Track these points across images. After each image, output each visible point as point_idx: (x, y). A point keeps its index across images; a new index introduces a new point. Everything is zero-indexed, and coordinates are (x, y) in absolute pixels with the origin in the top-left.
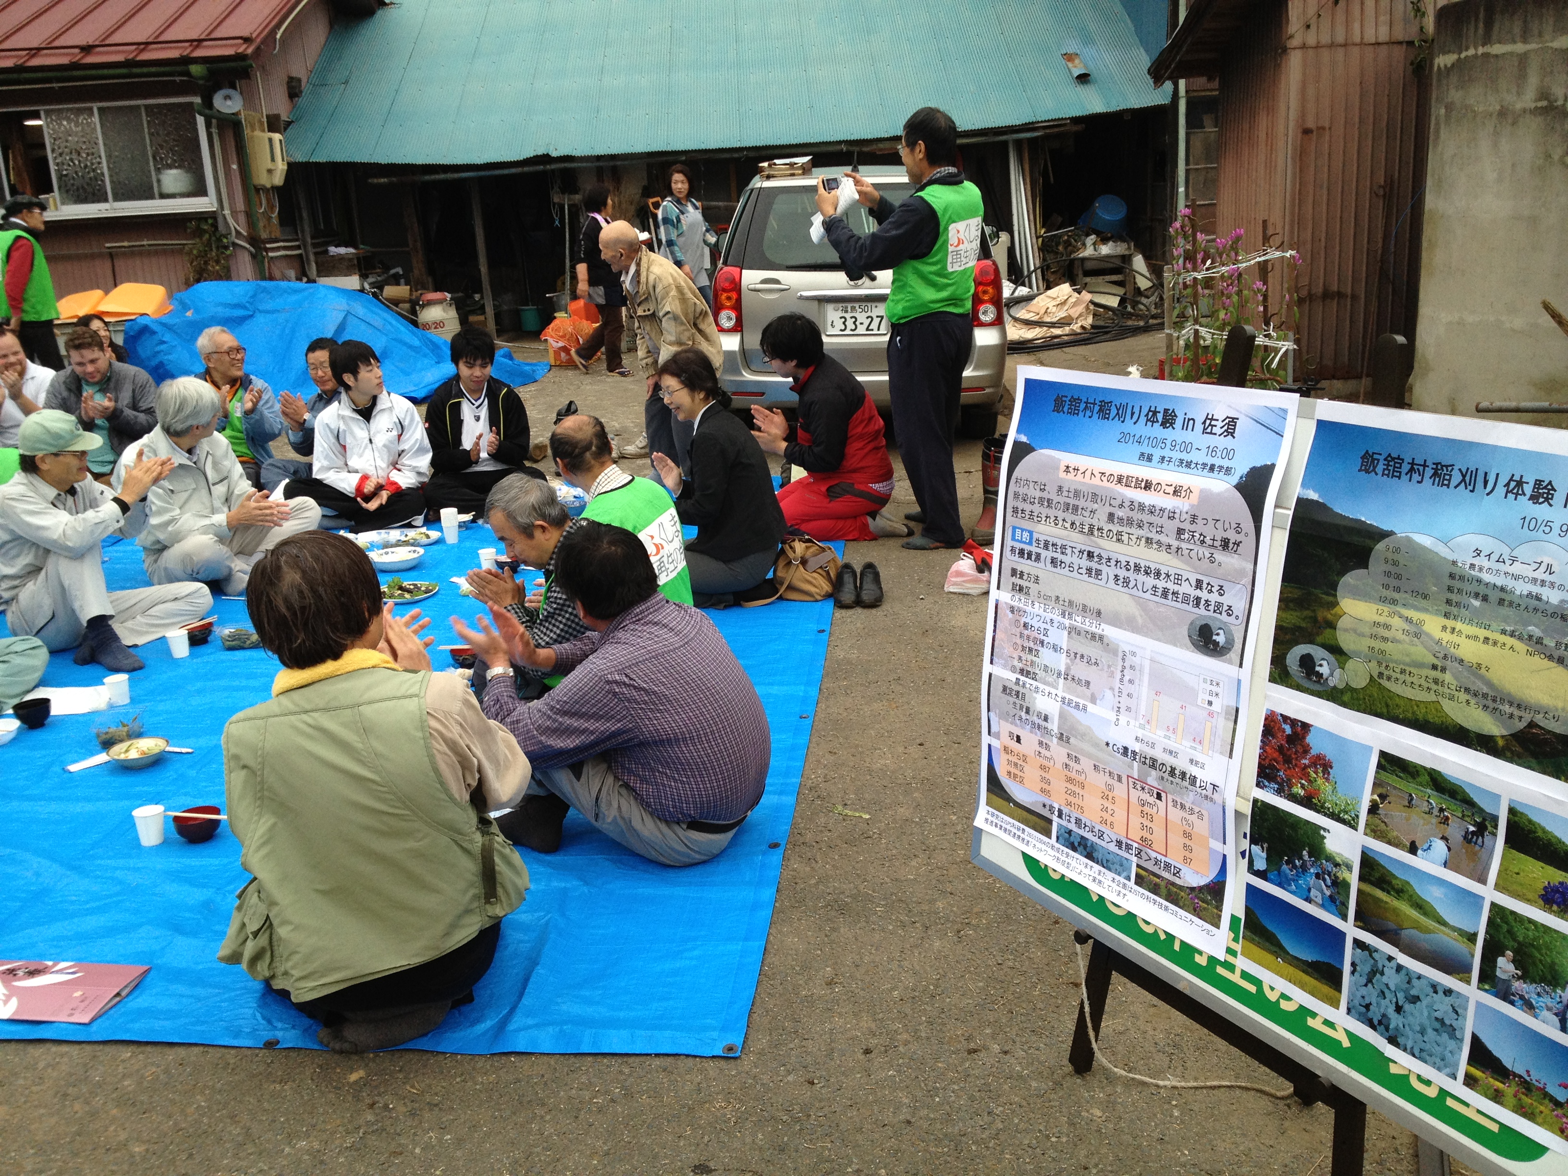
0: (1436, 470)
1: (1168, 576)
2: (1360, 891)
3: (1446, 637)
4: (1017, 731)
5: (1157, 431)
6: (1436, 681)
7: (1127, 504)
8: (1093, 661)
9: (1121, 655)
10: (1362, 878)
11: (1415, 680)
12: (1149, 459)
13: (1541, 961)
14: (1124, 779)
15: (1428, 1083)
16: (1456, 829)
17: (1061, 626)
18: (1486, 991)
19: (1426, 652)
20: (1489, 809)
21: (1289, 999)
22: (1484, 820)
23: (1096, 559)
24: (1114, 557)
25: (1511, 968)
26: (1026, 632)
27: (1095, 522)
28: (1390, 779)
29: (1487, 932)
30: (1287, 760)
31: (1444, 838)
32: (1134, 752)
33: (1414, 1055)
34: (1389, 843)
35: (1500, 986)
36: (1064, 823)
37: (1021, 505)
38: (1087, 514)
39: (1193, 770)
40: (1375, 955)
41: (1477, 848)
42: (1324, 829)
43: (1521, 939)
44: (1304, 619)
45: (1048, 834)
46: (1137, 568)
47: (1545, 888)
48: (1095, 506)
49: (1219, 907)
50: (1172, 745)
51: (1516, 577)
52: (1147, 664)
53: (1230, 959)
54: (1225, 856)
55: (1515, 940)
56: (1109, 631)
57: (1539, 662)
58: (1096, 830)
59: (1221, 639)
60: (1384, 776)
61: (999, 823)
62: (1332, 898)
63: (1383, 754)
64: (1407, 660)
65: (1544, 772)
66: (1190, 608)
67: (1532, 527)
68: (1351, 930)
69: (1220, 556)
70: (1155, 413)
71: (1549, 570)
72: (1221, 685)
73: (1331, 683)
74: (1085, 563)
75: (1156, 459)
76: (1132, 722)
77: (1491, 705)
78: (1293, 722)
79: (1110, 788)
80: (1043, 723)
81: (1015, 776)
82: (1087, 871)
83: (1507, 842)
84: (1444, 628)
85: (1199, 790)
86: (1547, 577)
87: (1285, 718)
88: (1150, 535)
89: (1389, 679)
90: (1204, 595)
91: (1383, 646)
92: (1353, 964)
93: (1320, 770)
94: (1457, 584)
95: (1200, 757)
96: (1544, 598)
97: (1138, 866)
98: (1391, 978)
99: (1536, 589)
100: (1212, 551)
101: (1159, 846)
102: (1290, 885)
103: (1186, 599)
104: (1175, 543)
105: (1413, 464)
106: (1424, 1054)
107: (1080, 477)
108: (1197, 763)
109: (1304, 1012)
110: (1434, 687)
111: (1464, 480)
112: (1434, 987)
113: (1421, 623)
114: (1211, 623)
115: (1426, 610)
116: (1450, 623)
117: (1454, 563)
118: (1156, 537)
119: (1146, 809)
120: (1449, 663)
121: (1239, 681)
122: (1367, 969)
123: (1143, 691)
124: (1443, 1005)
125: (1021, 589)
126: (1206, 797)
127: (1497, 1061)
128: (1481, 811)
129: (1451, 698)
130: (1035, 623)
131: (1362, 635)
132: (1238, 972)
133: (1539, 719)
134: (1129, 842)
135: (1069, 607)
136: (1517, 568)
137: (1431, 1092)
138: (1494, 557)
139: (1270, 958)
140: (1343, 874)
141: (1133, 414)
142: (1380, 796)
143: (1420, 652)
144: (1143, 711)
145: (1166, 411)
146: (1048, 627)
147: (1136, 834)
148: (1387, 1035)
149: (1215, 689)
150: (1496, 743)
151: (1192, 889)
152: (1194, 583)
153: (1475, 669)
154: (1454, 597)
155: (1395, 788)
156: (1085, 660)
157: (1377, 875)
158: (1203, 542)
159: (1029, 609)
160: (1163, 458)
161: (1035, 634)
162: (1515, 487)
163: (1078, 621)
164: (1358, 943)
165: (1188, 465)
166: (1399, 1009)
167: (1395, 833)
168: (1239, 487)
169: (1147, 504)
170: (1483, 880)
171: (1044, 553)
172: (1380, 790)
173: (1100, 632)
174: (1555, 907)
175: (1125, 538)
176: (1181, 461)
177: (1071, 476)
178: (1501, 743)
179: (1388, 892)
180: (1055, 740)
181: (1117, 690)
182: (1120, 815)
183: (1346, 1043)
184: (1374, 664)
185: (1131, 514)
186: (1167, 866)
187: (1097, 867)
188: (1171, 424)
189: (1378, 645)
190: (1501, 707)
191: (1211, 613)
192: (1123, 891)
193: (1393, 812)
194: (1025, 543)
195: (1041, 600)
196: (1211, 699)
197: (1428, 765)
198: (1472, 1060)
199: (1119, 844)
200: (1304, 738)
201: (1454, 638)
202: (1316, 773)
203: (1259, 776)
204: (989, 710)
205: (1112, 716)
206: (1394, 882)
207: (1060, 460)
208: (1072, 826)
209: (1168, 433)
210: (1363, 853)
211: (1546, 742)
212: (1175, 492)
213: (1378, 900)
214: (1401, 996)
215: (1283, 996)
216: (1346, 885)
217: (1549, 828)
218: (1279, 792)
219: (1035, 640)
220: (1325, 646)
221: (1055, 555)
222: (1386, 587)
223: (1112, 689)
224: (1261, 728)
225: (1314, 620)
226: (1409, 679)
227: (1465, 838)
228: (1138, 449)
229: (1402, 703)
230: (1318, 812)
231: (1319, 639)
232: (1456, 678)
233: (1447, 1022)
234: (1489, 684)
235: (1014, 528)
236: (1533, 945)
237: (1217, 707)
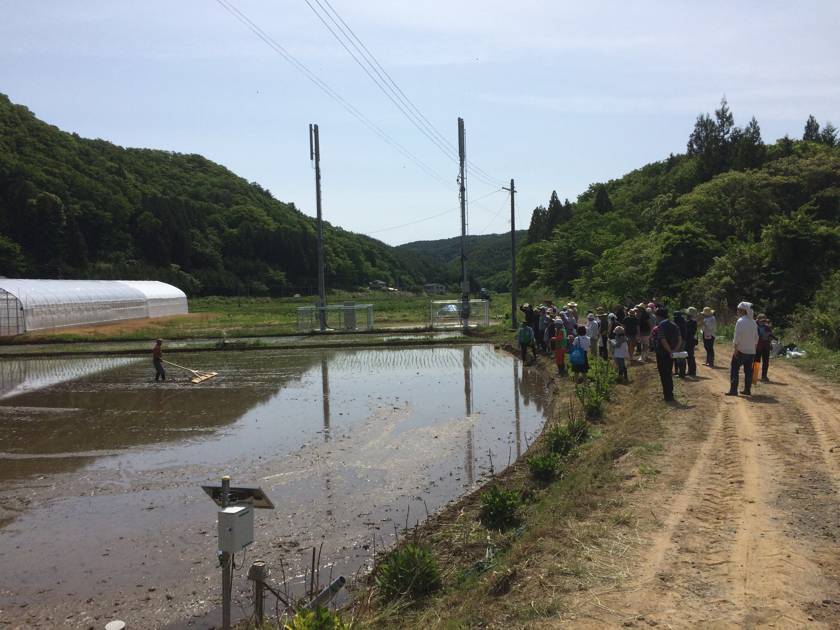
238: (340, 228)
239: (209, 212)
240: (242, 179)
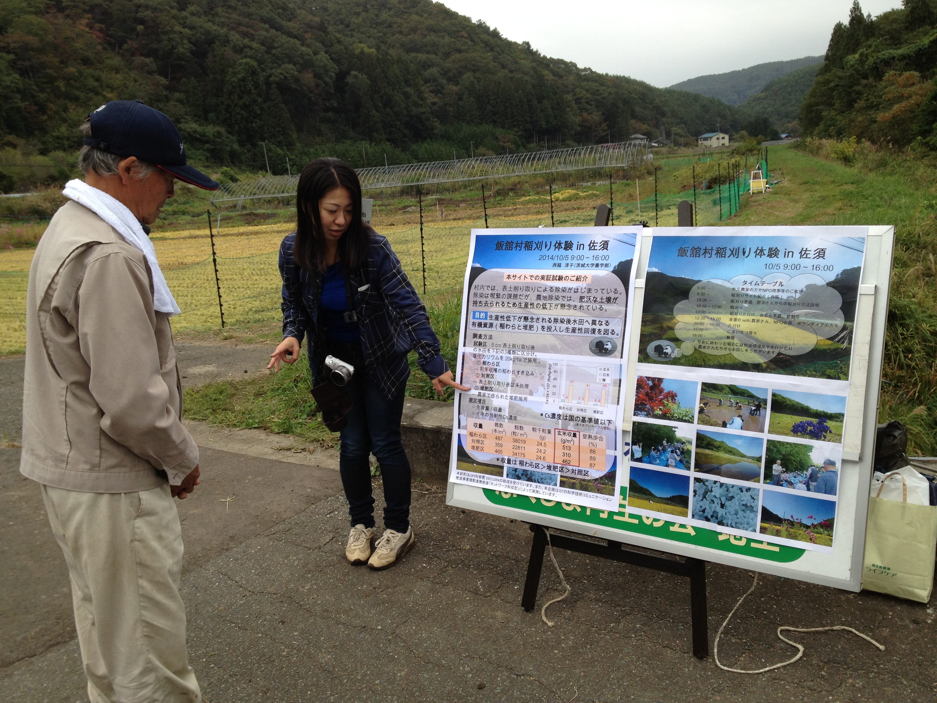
0: (718, 251)
1: (575, 321)
2: (697, 453)
3: (733, 323)
4: (479, 421)
5: (562, 252)
6: (729, 344)
7: (548, 289)
8: (530, 373)
9: (548, 366)
10: (697, 446)
11: (718, 346)
12: (559, 265)
13: (795, 461)
14: (552, 432)
15: (740, 539)
16: (745, 411)
17: (508, 359)
18: (768, 483)
19: (723, 331)
20: (761, 396)
21: (658, 520)
22: (760, 402)
23: (530, 320)
24: (541, 317)
25: (780, 468)
26: (485, 366)
27: (529, 301)
28: (708, 395)
29: (766, 454)
30: (651, 399)
31: (740, 416)
32: (559, 415)
33: (732, 527)
34: (711, 425)
35: (775, 479)
36: (512, 466)
37: (478, 299)
38: (523, 298)
39: (597, 416)
40: (706, 483)
41: (757, 416)
42: (675, 427)
43: (784, 453)
44: (655, 329)
45: (501, 475)
46: (556, 320)
47: (793, 426)
48: (529, 293)
49: (613, 485)
50: (582, 406)
51: (765, 291)
52: (565, 369)
53: (622, 510)
54: (616, 457)
55: (781, 454)
56: (539, 355)
57: (780, 325)
58: (534, 464)
59: (609, 347)
60: (705, 394)
61: (466, 477)
62: (681, 461)
63: (704, 384)
64: (714, 337)
65: (787, 374)
66: (590, 335)
67: (771, 267)
68: (692, 474)
69: (605, 306)
70: (560, 244)
71: (781, 284)
72: (610, 369)
73: (673, 356)
74: (522, 323)
75: (563, 265)
76: (557, 400)
77: (758, 349)
78: (653, 379)
79: (543, 438)
80: (499, 413)
81: (477, 448)
82: (529, 488)
83: (772, 409)
84: (731, 320)
85: (600, 425)
86: (780, 288)
87: (648, 378)
88: (563, 303)
89: (704, 347)
90: (597, 327)
91: (701, 333)
92: (695, 491)
93: (670, 399)
94: (736, 298)
95: (599, 409)
96: (780, 297)
97: (561, 476)
98: (717, 491)
99: (775, 294)
100: (601, 304)
101: (574, 462)
102: (656, 461)
103: (587, 331)
104: (579, 304)
105: (706, 249)
106: (738, 525)
107: (517, 280)
108: (598, 412)
109: (668, 524)
110: (728, 347)
111: (732, 253)
112: (741, 489)
113: (719, 319)
114: (602, 340)
115: (721, 313)
116: (734, 317)
117: (734, 289)
118: (566, 302)
119: (566, 444)
120: (735, 334)
121: (621, 365)
122: (702, 491)
123: (563, 382)
124: (746, 497)
125: (480, 344)
126: (605, 428)
127: (777, 516)
128: (758, 398)
129: (738, 350)
130: (491, 361)
131: (690, 330)
132: (627, 515)
133: (783, 351)
134: (555, 465)
135: (512, 348)
136: (765, 286)
137: (743, 543)
138: (753, 283)
139: (645, 502)
140: (687, 447)
141: (546, 246)
142: (704, 404)
143: (721, 332)
144: (563, 392)
145: (566, 242)
146: (500, 361)
147: (559, 460)
148: (717, 521)
149: (606, 372)
150: (762, 366)
151: (596, 480)
152: (591, 322)
153: (749, 334)
154: (735, 305)
155: (711, 398)
156: (525, 373)
157: (705, 442)
158: (596, 301)
159: (487, 353)
160: (567, 265)
161: (491, 366)
162: (760, 252)
163: (519, 354)
164: (697, 480)
165: (583, 266)
166: (722, 506)
167: (714, 420)
168: (613, 272)
169: (561, 287)
170: (762, 431)
171: (495, 322)
172: (704, 401)
173: (534, 357)
174: (799, 434)
175: (548, 306)
176: (579, 265)
177: (511, 280)
178: (764, 366)
179: (712, 450)
180: (506, 420)
181: (546, 385)
182: (550, 451)
183: (693, 533)
184: (696, 342)
185: (551, 294)
186: (580, 472)
187: (534, 484)
188: (570, 248)
189: (697, 333)
190: (763, 349)
191: (602, 335)
192: (553, 492)
193: (713, 410)
194: (482, 319)
195: (494, 347)
196: (604, 378)
197: (728, 383)
198: (763, 520)
199: (549, 467)
200: (660, 385)
201: (737, 323)
202: (668, 401)
203: (635, 410)
204: (459, 414)
205: (544, 399)
206: (715, 443)
207: (503, 273)
208: (518, 466)
209: (569, 253)
210: (697, 433)
211: (787, 361)
212: (577, 279)
213: (706, 455)
214: (723, 499)
215: (655, 520)
216: (689, 452)
217: (792, 399)
218: (647, 415)
219: (491, 370)
220: (668, 339)
221: (503, 322)
222: (699, 306)
223: (542, 385)
224: (636, 386)
225: (662, 328)
226: (715, 346)
227: (750, 413)
228: (552, 262)
229: (712, 358)
230: (670, 420)
231: (664, 337)
232: (739, 340)
233: (749, 505)
234: (757, 340)
235: (474, 313)
236: (790, 454)
237: (608, 380)
238: (589, 69)
239: (426, 66)
240: (464, 17)
